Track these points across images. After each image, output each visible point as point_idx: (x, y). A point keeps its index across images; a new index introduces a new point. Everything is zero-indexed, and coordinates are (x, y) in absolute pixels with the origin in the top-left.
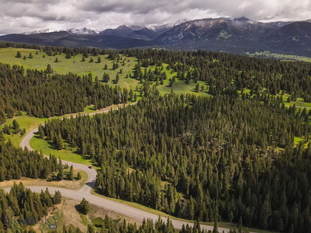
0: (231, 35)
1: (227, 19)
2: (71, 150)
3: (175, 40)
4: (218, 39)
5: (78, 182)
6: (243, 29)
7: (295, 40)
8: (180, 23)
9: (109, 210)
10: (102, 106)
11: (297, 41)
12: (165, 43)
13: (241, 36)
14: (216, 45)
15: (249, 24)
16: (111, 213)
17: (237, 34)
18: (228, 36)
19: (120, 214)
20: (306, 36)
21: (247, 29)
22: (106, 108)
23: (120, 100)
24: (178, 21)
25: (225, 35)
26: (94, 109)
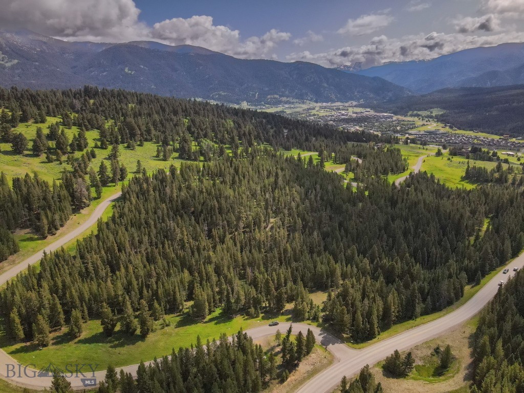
0: (16, 61)
6: (34, 49)
7: (130, 72)
10: (58, 224)
11: (133, 73)
13: (37, 64)
15: (40, 42)
17: (28, 60)
18: (11, 61)
20: (142, 66)
21: (41, 51)
23: (85, 201)
25: (3, 61)
26: (36, 237)
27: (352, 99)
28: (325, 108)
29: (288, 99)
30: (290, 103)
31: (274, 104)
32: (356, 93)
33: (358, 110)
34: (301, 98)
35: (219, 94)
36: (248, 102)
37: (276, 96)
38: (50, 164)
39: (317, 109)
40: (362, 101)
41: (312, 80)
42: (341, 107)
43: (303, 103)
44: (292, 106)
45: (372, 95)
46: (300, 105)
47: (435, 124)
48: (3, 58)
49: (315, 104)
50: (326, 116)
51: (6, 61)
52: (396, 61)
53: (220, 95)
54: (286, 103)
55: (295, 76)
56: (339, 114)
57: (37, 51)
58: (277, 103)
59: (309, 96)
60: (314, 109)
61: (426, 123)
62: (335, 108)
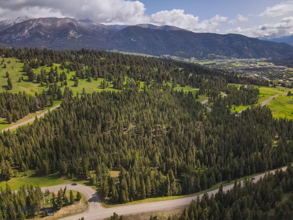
0: (81, 35)
1: (72, 20)
2: (25, 175)
3: (21, 39)
4: (69, 39)
5: (81, 203)
6: (90, 29)
7: (134, 40)
8: (21, 20)
9: (138, 214)
10: (18, 117)
11: (135, 41)
12: (8, 41)
13: (90, 36)
14: (69, 44)
15: (94, 26)
16: (142, 215)
17: (86, 35)
18: (78, 35)
19: (151, 212)
20: (140, 37)
21: (93, 30)
22: (23, 119)
23: (38, 107)
24: (19, 18)
25: (75, 35)
26: (7, 122)
27: (264, 57)
28: (243, 62)
29: (221, 56)
30: (221, 58)
31: (211, 59)
32: (267, 53)
33: (264, 63)
34: (229, 55)
36: (195, 57)
37: (213, 54)
38: (42, 87)
39: (237, 62)
40: (270, 58)
42: (253, 61)
43: (230, 59)
44: (222, 60)
45: (278, 54)
46: (228, 60)
48: (75, 34)
49: (237, 60)
50: (240, 67)
51: (76, 35)
53: (179, 53)
54: (219, 58)
55: (227, 43)
56: (249, 66)
57: (91, 30)
58: (213, 58)
59: (234, 55)
60: (235, 62)
62: (249, 62)
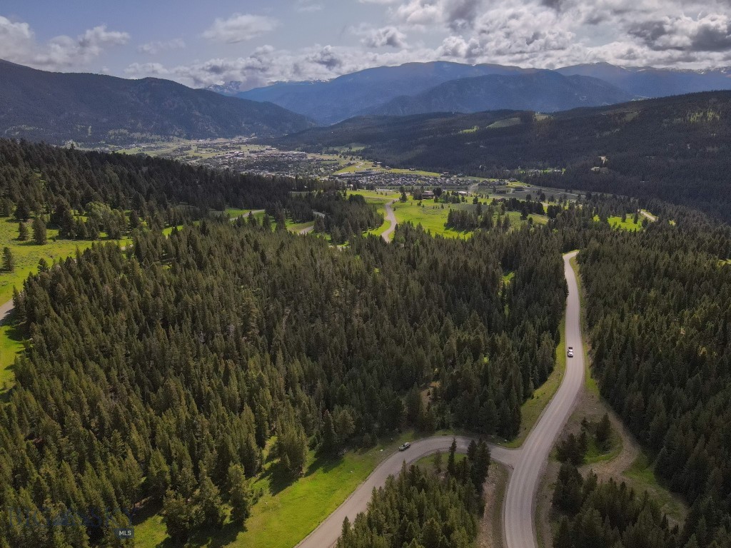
27: (239, 133)
28: (206, 146)
29: (144, 135)
30: (147, 141)
31: (122, 144)
32: (243, 125)
33: (256, 148)
34: (165, 133)
35: (19, 130)
36: (78, 141)
37: (122, 131)
39: (194, 148)
40: (253, 136)
41: (176, 106)
42: (228, 144)
43: (169, 140)
44: (153, 145)
45: (265, 127)
46: (165, 144)
47: (362, 163)
49: (188, 143)
50: (214, 158)
52: (285, 80)
54: (141, 141)
55: (147, 101)
56: (232, 155)
58: (128, 141)
59: (176, 130)
60: (189, 148)
61: (352, 162)
62: (220, 146)
